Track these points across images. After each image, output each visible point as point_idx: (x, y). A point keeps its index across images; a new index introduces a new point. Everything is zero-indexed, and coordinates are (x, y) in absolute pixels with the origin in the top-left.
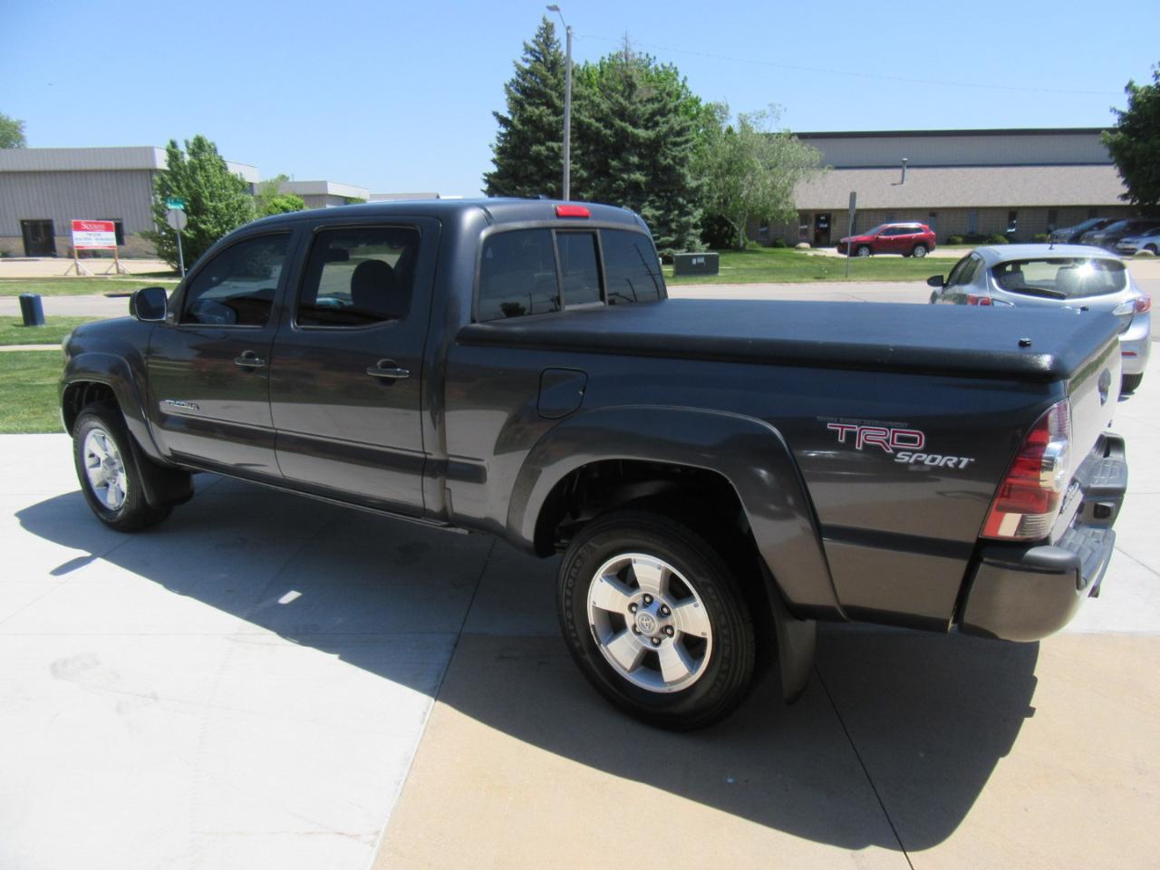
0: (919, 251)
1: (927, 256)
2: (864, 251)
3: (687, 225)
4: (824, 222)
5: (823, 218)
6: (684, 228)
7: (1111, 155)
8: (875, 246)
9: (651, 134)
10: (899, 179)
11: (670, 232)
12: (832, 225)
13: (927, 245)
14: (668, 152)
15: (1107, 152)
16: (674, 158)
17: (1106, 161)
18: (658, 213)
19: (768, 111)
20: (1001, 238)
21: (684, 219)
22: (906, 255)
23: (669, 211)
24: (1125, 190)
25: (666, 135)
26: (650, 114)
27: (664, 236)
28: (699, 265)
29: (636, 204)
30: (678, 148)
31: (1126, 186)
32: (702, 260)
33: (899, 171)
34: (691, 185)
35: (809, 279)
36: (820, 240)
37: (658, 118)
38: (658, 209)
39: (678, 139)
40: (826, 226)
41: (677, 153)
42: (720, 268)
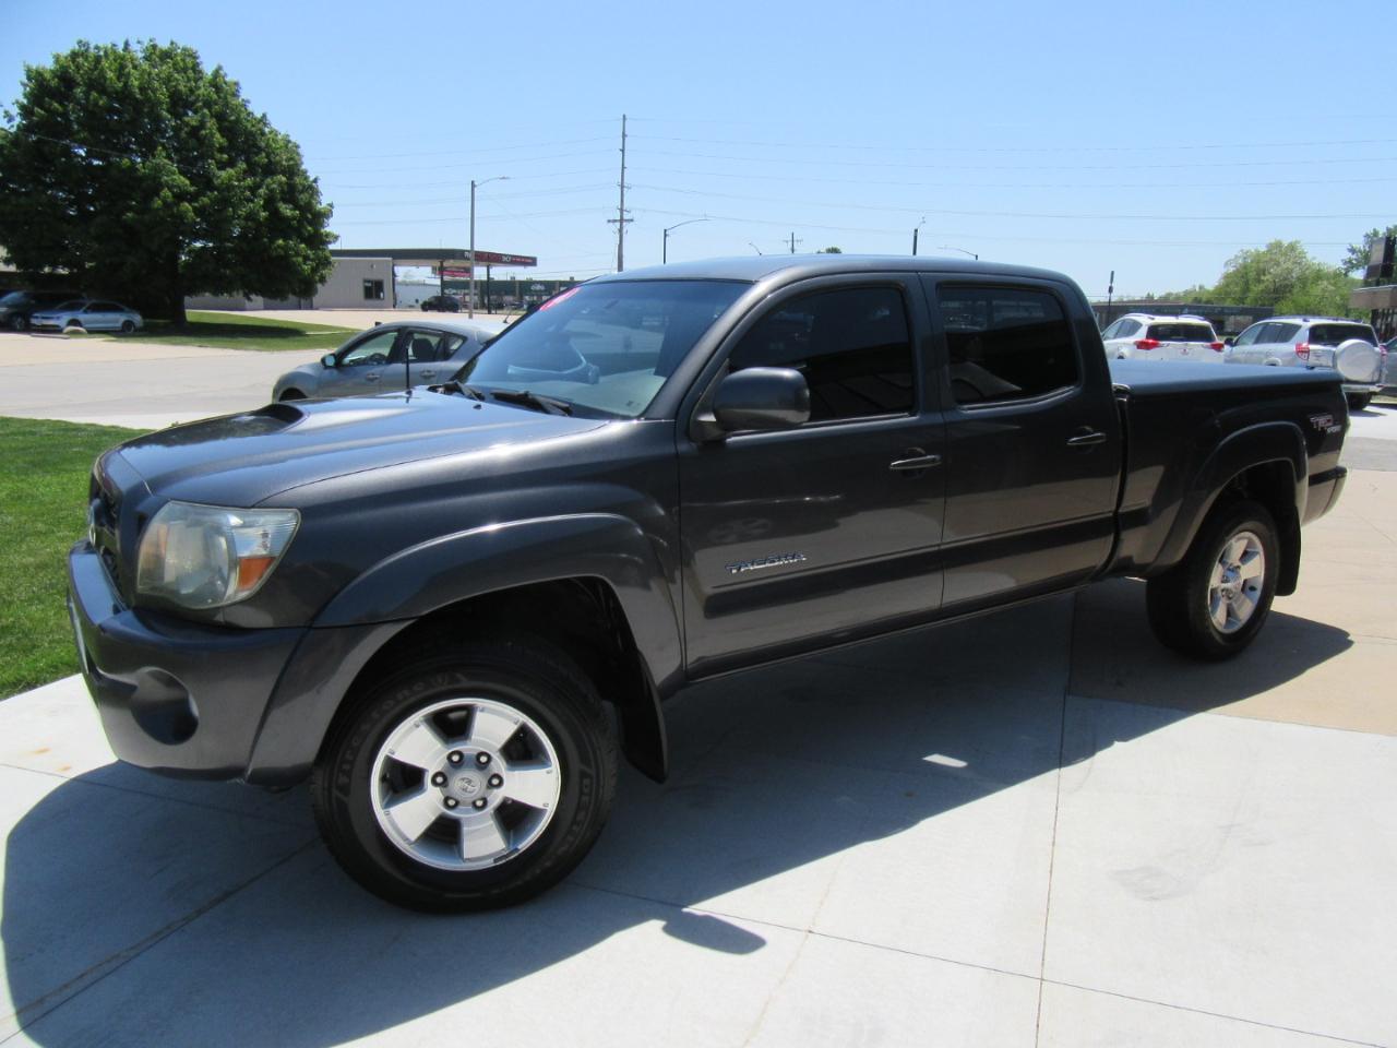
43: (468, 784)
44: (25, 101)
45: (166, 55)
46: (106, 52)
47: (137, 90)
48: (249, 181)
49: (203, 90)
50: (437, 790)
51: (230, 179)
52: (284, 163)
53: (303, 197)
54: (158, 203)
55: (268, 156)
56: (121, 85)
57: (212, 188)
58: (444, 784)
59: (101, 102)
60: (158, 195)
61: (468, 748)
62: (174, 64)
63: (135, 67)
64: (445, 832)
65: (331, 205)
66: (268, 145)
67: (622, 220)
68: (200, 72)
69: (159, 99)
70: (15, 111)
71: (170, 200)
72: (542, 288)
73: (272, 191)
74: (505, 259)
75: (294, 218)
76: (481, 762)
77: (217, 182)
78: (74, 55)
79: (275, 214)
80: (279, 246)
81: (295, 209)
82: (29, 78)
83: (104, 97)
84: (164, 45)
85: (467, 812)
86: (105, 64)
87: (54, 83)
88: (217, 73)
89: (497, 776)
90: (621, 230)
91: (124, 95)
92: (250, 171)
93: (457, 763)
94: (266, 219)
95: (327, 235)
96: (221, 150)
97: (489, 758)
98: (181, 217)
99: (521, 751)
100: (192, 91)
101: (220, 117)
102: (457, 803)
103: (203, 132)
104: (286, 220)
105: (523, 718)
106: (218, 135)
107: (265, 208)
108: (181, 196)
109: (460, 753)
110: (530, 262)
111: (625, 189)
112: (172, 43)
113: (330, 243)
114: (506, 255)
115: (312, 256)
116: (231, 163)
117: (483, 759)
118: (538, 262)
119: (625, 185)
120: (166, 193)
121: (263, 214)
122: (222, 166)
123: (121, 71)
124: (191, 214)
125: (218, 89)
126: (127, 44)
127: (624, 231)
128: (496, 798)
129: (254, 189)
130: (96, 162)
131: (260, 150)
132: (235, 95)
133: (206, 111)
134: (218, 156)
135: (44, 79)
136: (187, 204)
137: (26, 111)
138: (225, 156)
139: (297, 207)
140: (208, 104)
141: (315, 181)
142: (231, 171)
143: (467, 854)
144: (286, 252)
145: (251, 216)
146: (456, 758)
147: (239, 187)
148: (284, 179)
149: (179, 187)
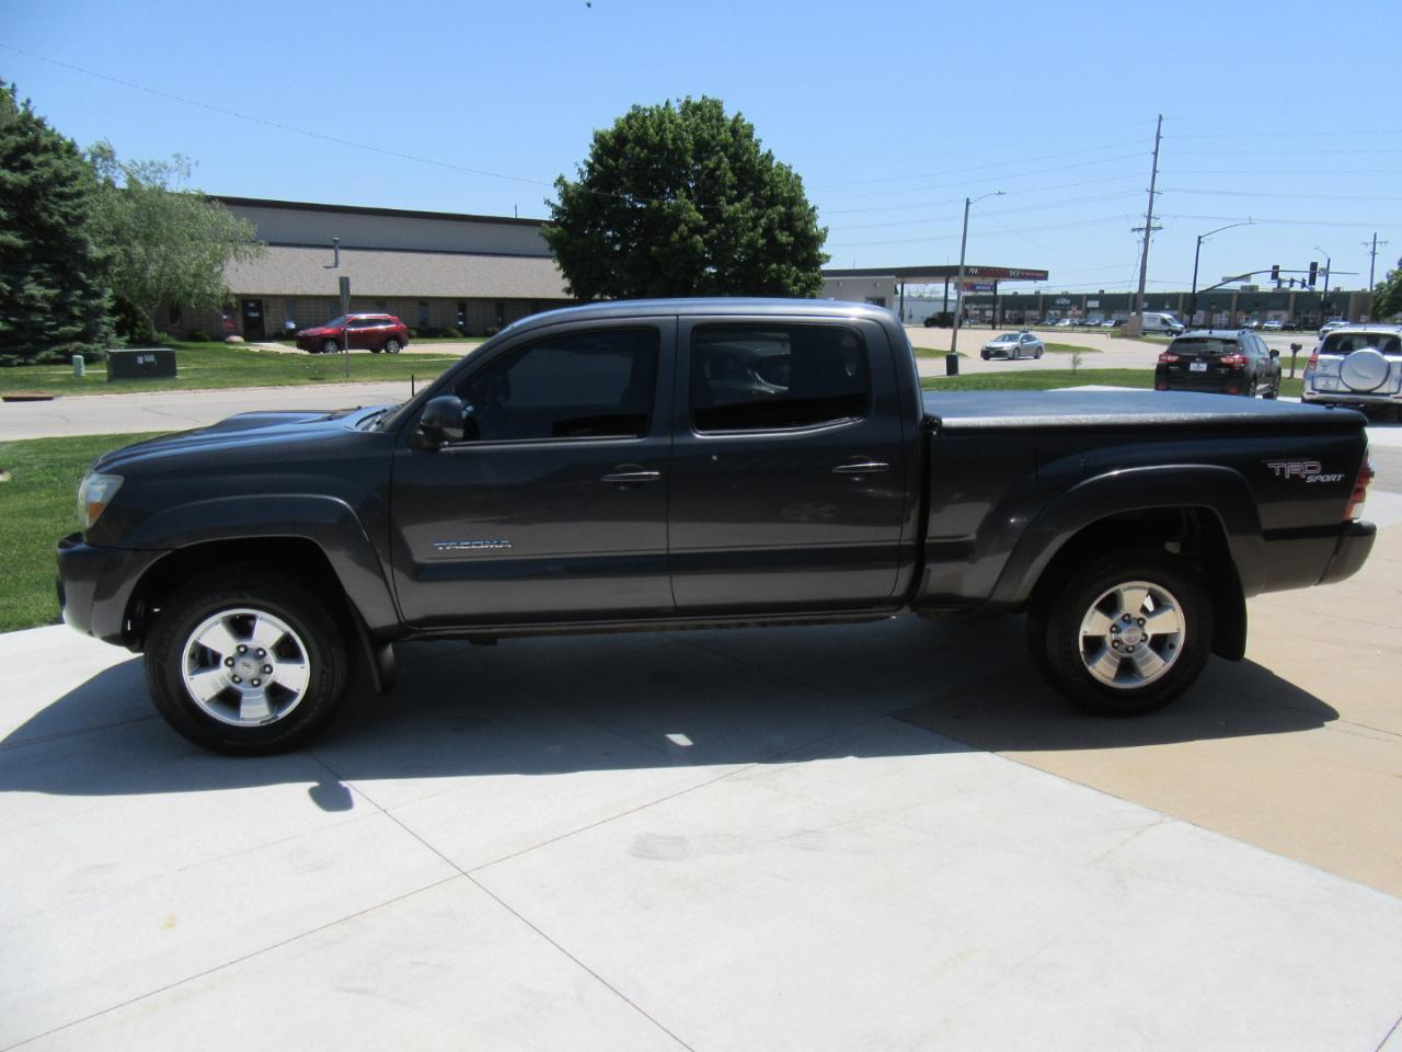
0: (393, 345)
1: (401, 351)
2: (331, 346)
3: (99, 311)
4: (253, 310)
5: (252, 305)
6: (92, 314)
7: (551, 249)
8: (339, 341)
9: (25, 179)
10: (331, 262)
11: (72, 319)
12: (265, 314)
13: (399, 339)
14: (53, 206)
15: (547, 245)
16: (65, 216)
17: (545, 254)
18: (53, 292)
19: (171, 163)
20: (455, 331)
21: (94, 302)
22: (376, 350)
23: (66, 291)
24: (567, 283)
25: (49, 183)
26: (13, 149)
27: (64, 324)
28: (147, 365)
29: (12, 278)
30: (70, 203)
31: (566, 279)
32: (151, 359)
33: (332, 252)
34: (95, 255)
35: (304, 381)
36: (255, 332)
37: (29, 156)
38: (49, 286)
39: (66, 190)
40: (257, 315)
41: (68, 210)
42: (178, 368)
43: (248, 669)
44: (591, 161)
45: (698, 108)
46: (651, 115)
47: (670, 142)
48: (751, 213)
49: (725, 136)
50: (228, 669)
51: (736, 212)
52: (785, 195)
53: (799, 224)
54: (675, 237)
55: (771, 189)
56: (658, 138)
57: (720, 220)
58: (232, 666)
59: (642, 155)
60: (676, 230)
61: (252, 644)
62: (702, 116)
63: (671, 122)
64: (230, 699)
65: (826, 230)
66: (772, 180)
67: (1148, 228)
68: (723, 120)
69: (685, 148)
70: (585, 168)
71: (686, 233)
72: (1068, 302)
73: (771, 221)
74: (1012, 273)
75: (789, 244)
76: (258, 655)
77: (725, 215)
78: (629, 117)
79: (772, 240)
80: (773, 270)
81: (790, 236)
82: (595, 141)
83: (645, 151)
84: (696, 99)
85: (246, 687)
86: (648, 122)
87: (612, 142)
88: (736, 120)
89: (269, 666)
90: (1146, 241)
91: (660, 147)
92: (755, 204)
93: (243, 652)
94: (763, 245)
95: (820, 256)
96: (732, 188)
97: (265, 654)
98: (693, 248)
99: (286, 650)
100: (713, 137)
101: (734, 158)
102: (241, 681)
103: (718, 173)
104: (782, 246)
105: (288, 629)
106: (730, 174)
107: (763, 236)
108: (697, 230)
109: (245, 647)
110: (1041, 275)
111: (1155, 195)
112: (703, 97)
113: (822, 263)
114: (1014, 270)
115: (802, 279)
116: (739, 198)
117: (261, 653)
118: (1049, 276)
119: (1155, 189)
120: (683, 227)
121: (762, 242)
122: (730, 202)
123: (660, 128)
124: (700, 245)
125: (734, 131)
126: (667, 103)
127: (1150, 240)
128: (268, 680)
129: (756, 220)
130: (639, 206)
131: (765, 184)
132: (750, 136)
133: (722, 154)
134: (728, 192)
135: (606, 140)
136: (698, 237)
137: (591, 167)
138: (735, 192)
139: (793, 232)
140: (725, 147)
141: (813, 209)
142: (737, 205)
143: (242, 715)
144: (779, 275)
145: (751, 244)
146: (242, 649)
147: (743, 219)
148: (783, 209)
149: (694, 223)
